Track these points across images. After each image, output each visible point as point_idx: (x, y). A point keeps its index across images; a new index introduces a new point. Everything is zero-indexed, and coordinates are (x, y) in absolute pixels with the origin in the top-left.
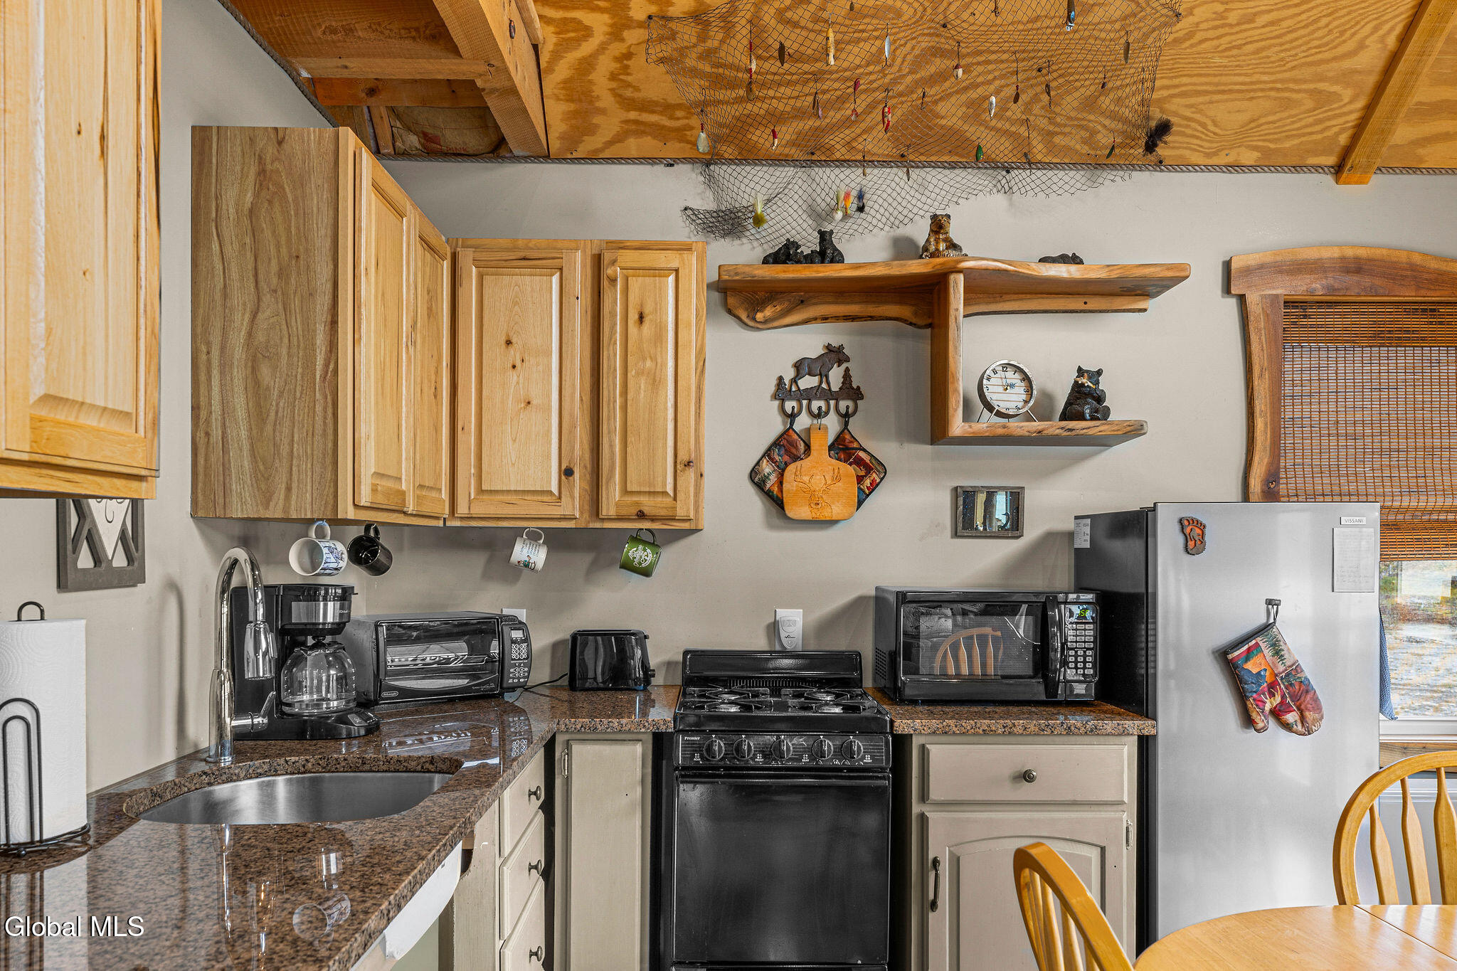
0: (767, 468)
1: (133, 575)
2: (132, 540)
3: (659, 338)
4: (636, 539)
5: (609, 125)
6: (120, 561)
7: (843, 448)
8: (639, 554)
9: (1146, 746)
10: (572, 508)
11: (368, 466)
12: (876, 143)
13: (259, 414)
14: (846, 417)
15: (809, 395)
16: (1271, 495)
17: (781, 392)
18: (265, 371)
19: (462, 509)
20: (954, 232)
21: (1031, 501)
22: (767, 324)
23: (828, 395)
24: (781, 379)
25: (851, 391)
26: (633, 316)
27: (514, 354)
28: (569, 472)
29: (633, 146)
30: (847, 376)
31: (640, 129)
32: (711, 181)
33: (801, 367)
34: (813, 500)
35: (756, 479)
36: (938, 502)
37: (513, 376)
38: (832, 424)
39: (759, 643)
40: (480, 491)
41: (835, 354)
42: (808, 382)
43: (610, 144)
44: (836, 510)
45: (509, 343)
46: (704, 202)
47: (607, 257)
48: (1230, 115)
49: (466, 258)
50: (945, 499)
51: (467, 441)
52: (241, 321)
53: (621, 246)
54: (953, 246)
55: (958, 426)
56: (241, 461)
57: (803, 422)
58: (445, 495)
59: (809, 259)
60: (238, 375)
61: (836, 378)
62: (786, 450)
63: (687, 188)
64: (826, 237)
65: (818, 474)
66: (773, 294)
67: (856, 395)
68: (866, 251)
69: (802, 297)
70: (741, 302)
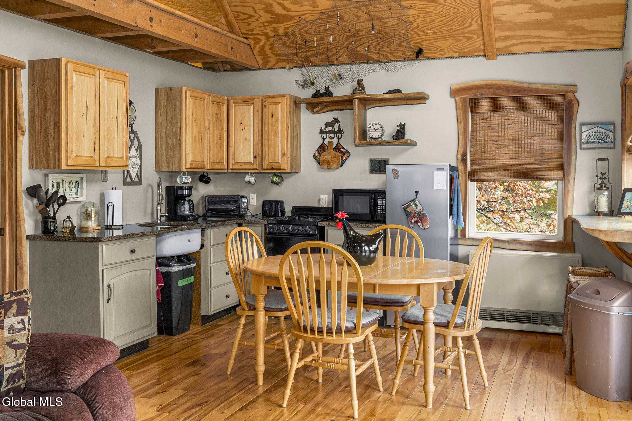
0: (317, 154)
1: (140, 183)
2: (140, 177)
3: (277, 121)
4: (275, 175)
5: (273, 60)
6: (137, 180)
7: (338, 148)
8: (276, 179)
10: (256, 166)
11: (190, 159)
12: (344, 59)
13: (167, 149)
14: (339, 139)
15: (329, 132)
16: (464, 160)
17: (322, 132)
18: (168, 140)
19: (231, 167)
21: (391, 162)
22: (317, 112)
23: (334, 132)
24: (321, 128)
25: (340, 131)
26: (270, 115)
27: (242, 127)
28: (255, 157)
29: (281, 64)
30: (339, 127)
31: (282, 61)
32: (302, 73)
33: (327, 124)
34: (328, 163)
35: (315, 157)
36: (366, 164)
37: (242, 132)
38: (335, 141)
39: (315, 204)
40: (235, 163)
41: (336, 121)
42: (329, 129)
43: (275, 64)
44: (335, 166)
45: (241, 124)
46: (300, 79)
47: (264, 100)
48: (442, 44)
49: (231, 102)
50: (367, 162)
51: (232, 150)
52: (164, 129)
53: (268, 97)
54: (363, 88)
55: (357, 142)
56: (164, 159)
57: (326, 141)
58: (225, 164)
59: (323, 96)
60: (164, 141)
61: (336, 128)
62: (322, 148)
63: (296, 74)
64: (327, 89)
65: (329, 155)
66: (318, 104)
67: (342, 132)
68: (340, 91)
69: (325, 105)
70: (312, 107)
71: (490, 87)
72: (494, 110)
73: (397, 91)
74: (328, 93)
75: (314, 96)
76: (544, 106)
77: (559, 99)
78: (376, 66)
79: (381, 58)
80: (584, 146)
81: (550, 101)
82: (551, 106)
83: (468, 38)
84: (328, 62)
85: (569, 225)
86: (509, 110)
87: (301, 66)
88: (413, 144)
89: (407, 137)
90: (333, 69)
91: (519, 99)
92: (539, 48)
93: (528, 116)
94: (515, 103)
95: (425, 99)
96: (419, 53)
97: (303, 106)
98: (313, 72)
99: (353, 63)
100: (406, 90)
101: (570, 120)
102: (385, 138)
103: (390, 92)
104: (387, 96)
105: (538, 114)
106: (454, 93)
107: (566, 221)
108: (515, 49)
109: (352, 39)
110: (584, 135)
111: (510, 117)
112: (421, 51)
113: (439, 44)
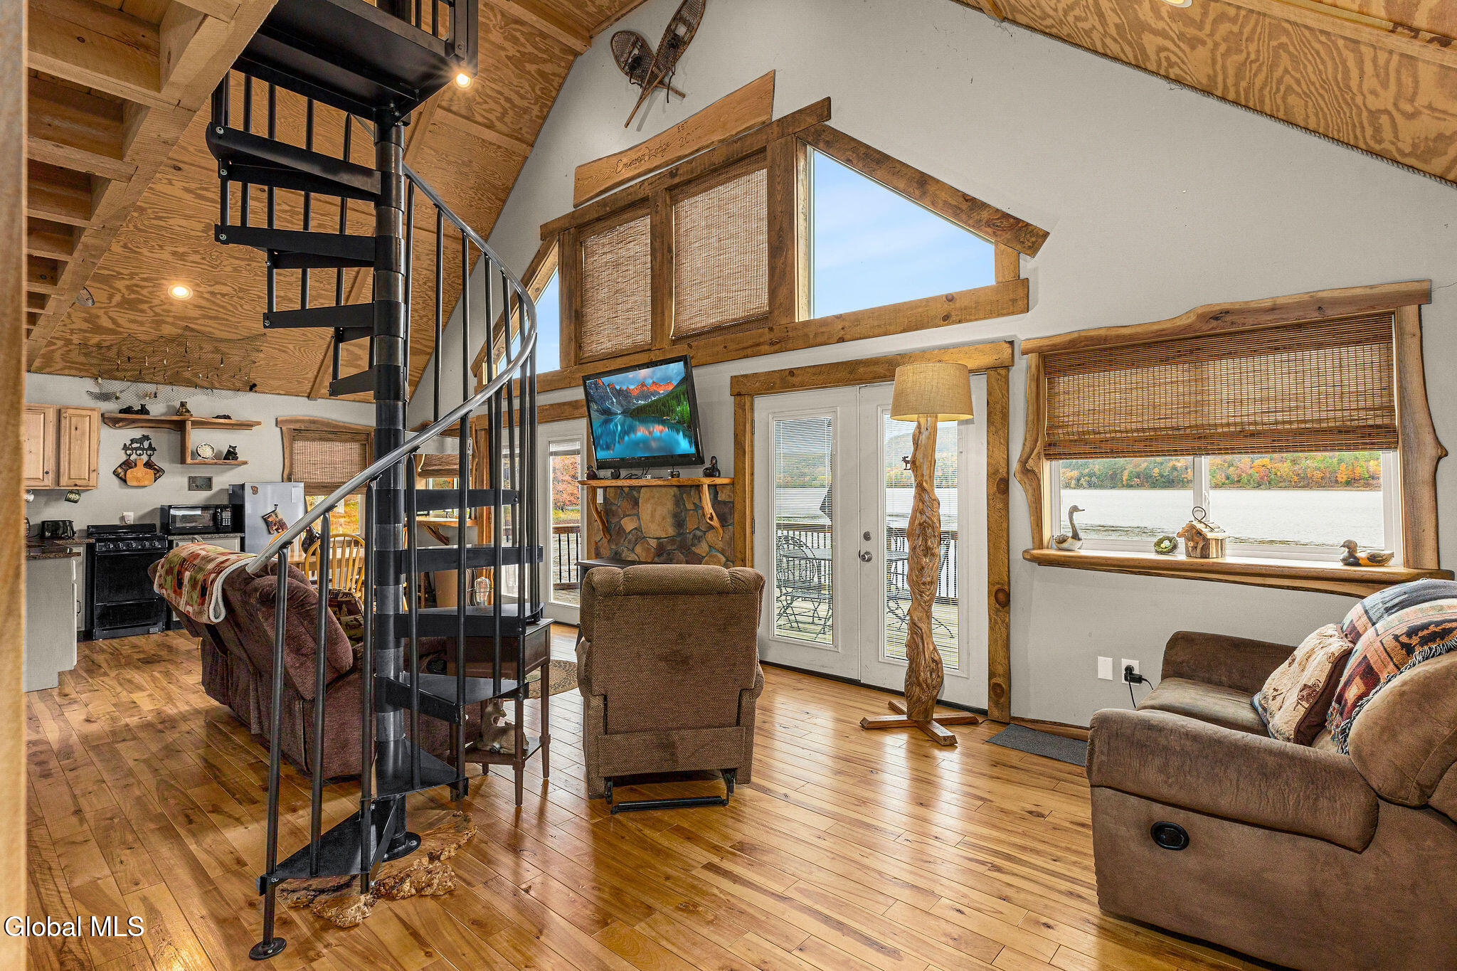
0: (120, 470)
3: (83, 433)
4: (72, 492)
5: (58, 366)
7: (149, 465)
8: (73, 496)
9: (243, 540)
10: (47, 483)
12: (160, 378)
14: (150, 456)
15: (136, 449)
16: (289, 480)
17: (125, 448)
20: (188, 406)
21: (215, 481)
22: (119, 428)
23: (143, 449)
24: (125, 444)
25: (151, 448)
26: (73, 429)
27: (26, 438)
28: (46, 472)
29: (68, 370)
30: (150, 444)
32: (98, 384)
33: (133, 441)
34: (138, 479)
35: (116, 473)
36: (183, 480)
37: (25, 444)
38: (145, 458)
39: (117, 522)
41: (146, 438)
42: (135, 445)
43: (58, 370)
44: (146, 483)
46: (96, 390)
47: (62, 410)
48: (276, 383)
50: (186, 480)
53: (68, 407)
54: (188, 411)
55: (189, 460)
57: (133, 457)
59: (137, 412)
61: (146, 444)
62: (127, 465)
63: (88, 385)
64: (143, 406)
65: (140, 472)
66: (121, 419)
67: (154, 449)
68: (157, 409)
69: (134, 421)
70: (111, 421)
71: (313, 422)
72: (314, 440)
73: (228, 417)
74: (144, 410)
75: (121, 411)
76: (353, 440)
77: (364, 436)
78: (198, 390)
79: (206, 384)
81: (358, 437)
82: (357, 441)
83: (300, 382)
84: (138, 379)
86: (327, 441)
87: (97, 377)
88: (242, 463)
89: (241, 458)
90: (150, 388)
91: (334, 433)
93: (338, 446)
94: (330, 436)
95: (252, 426)
96: (252, 387)
98: (114, 386)
99: (171, 384)
100: (237, 418)
102: (211, 459)
103: (218, 417)
104: (219, 421)
105: (348, 445)
106: (280, 423)
111: (326, 446)
112: (254, 385)
113: (271, 382)
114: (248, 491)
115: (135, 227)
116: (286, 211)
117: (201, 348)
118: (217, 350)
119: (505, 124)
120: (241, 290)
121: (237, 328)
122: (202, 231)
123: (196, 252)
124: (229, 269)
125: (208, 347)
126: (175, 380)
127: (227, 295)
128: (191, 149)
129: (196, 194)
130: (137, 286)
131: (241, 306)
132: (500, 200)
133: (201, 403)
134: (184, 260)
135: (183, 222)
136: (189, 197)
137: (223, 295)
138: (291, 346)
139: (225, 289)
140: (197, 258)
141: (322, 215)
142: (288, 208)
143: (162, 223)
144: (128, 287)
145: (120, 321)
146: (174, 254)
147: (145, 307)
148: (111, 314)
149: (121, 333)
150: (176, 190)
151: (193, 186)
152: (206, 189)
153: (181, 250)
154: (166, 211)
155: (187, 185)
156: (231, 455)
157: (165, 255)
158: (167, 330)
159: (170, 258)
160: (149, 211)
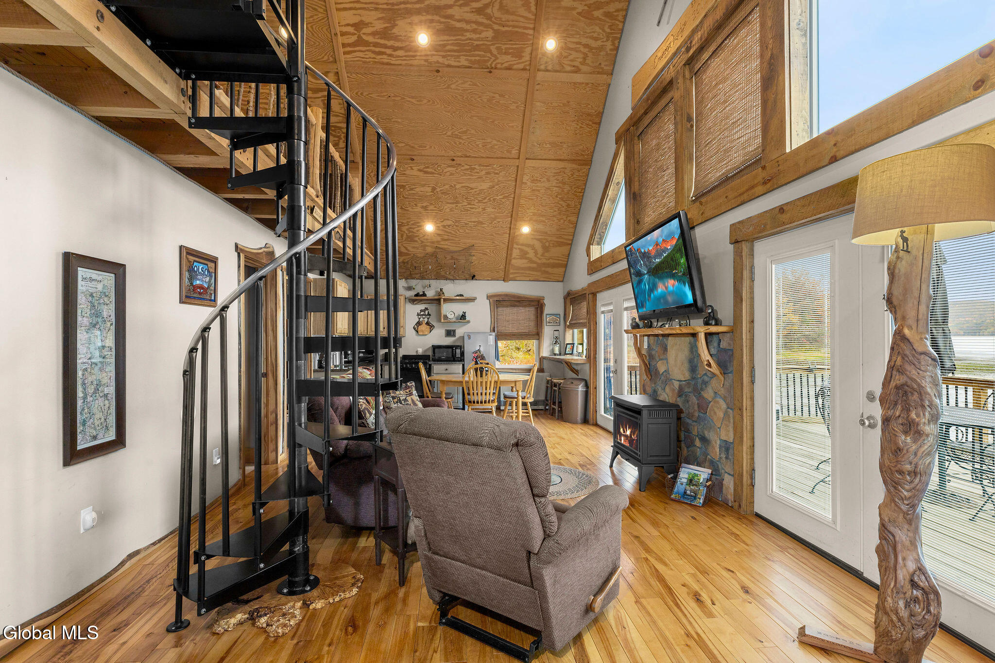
0: (416, 327)
7: (428, 323)
9: (463, 365)
12: (432, 277)
14: (428, 318)
15: (423, 315)
16: (494, 331)
17: (418, 315)
20: (443, 291)
21: (457, 331)
22: (416, 304)
23: (425, 315)
24: (418, 312)
25: (429, 314)
28: (384, 328)
32: (407, 282)
33: (421, 311)
34: (423, 331)
35: (414, 328)
36: (443, 332)
38: (426, 320)
39: (415, 354)
41: (426, 309)
42: (422, 313)
44: (426, 333)
46: (406, 285)
48: (485, 273)
50: (444, 331)
54: (443, 293)
55: (442, 320)
57: (421, 319)
59: (421, 296)
61: (427, 312)
62: (419, 324)
63: (403, 283)
64: (424, 292)
65: (424, 328)
66: (416, 300)
67: (430, 315)
68: (430, 294)
69: (421, 300)
70: (412, 301)
71: (506, 295)
72: (507, 306)
73: (461, 295)
74: (424, 295)
75: (416, 295)
76: (530, 306)
77: (537, 303)
78: (448, 281)
79: (451, 277)
80: (548, 324)
81: (533, 303)
82: (533, 306)
83: (498, 272)
84: (422, 278)
85: (542, 360)
86: (514, 307)
87: (406, 279)
88: (469, 322)
89: (468, 318)
90: (426, 282)
91: (519, 301)
92: (528, 279)
93: (522, 310)
94: (517, 304)
95: (474, 300)
96: (473, 277)
97: (407, 300)
98: (413, 282)
99: (437, 279)
100: (466, 296)
101: (542, 312)
102: (454, 320)
103: (457, 296)
104: (458, 298)
105: (527, 309)
106: (489, 297)
107: (540, 359)
108: (518, 278)
109: (439, 268)
110: (548, 319)
111: (515, 309)
112: (474, 276)
113: (483, 273)
114: (466, 338)
115: (403, 196)
116: (467, 169)
117: (446, 258)
118: (452, 258)
119: (588, 65)
120: (457, 221)
121: (459, 243)
122: (432, 192)
123: (432, 204)
124: (448, 210)
125: (449, 257)
126: (438, 277)
127: (450, 225)
128: (416, 146)
129: (424, 171)
130: (411, 228)
131: (458, 230)
132: (595, 123)
133: (450, 288)
134: (427, 210)
135: (422, 189)
136: (421, 174)
137: (449, 226)
138: (488, 250)
139: (449, 223)
140: (432, 207)
141: (486, 166)
142: (468, 167)
143: (413, 192)
144: (408, 229)
145: (409, 248)
146: (422, 207)
147: (416, 239)
148: (405, 245)
149: (410, 255)
150: (415, 172)
151: (422, 167)
152: (428, 167)
153: (424, 205)
154: (414, 185)
155: (418, 167)
156: (463, 317)
157: (418, 209)
158: (429, 250)
159: (422, 210)
160: (407, 186)
